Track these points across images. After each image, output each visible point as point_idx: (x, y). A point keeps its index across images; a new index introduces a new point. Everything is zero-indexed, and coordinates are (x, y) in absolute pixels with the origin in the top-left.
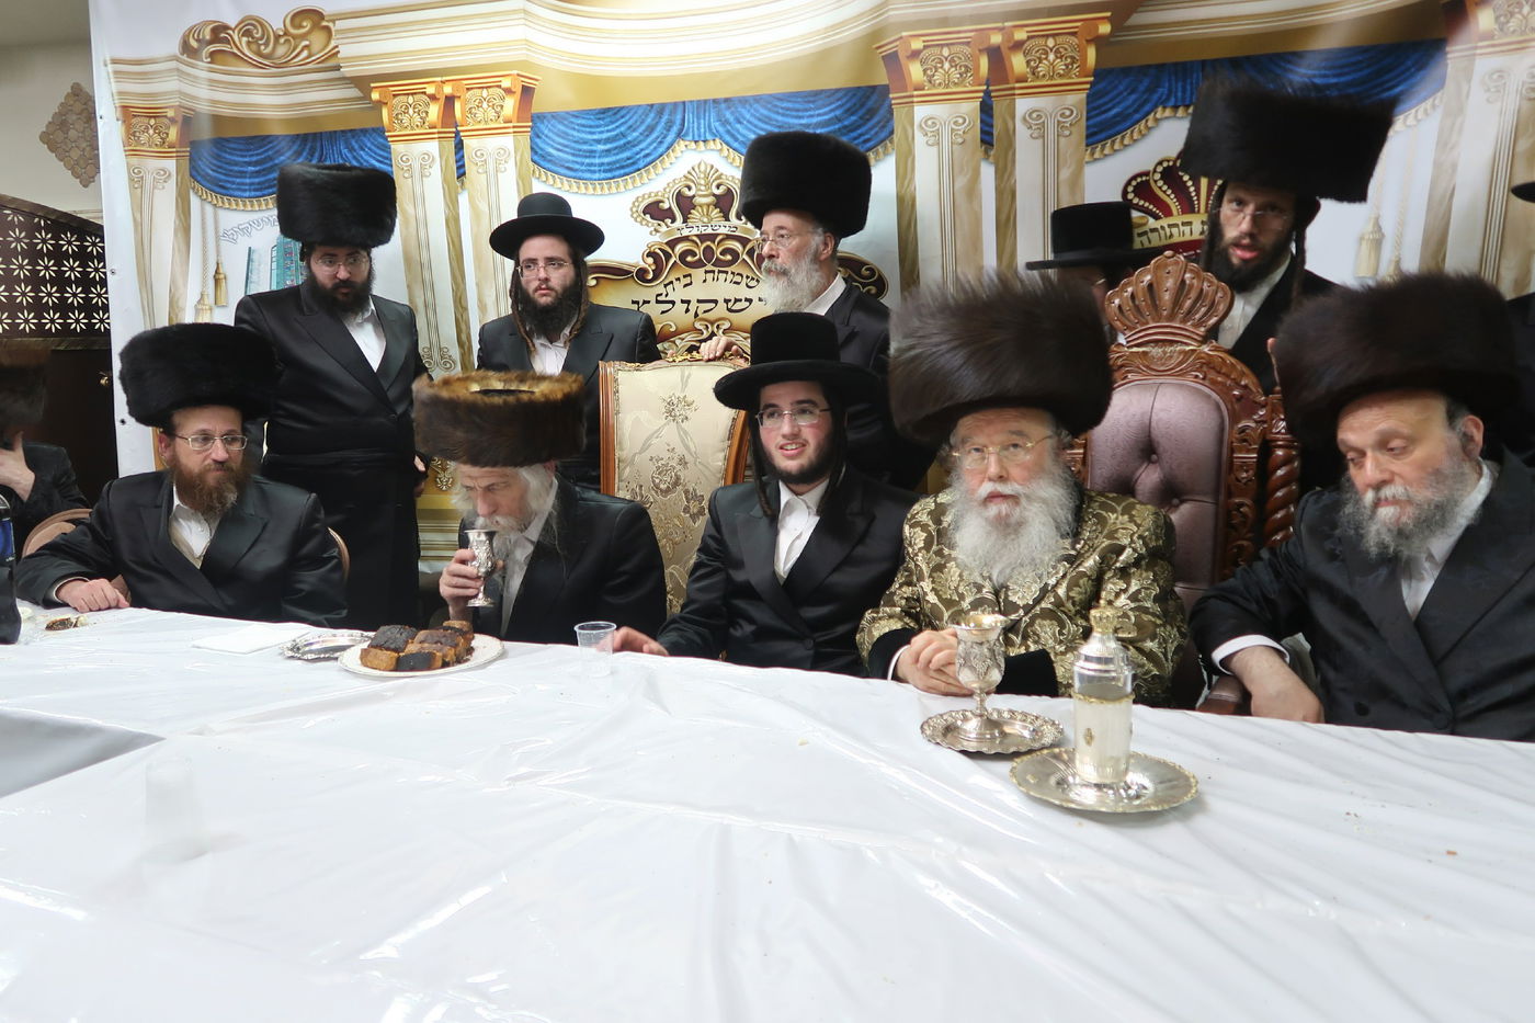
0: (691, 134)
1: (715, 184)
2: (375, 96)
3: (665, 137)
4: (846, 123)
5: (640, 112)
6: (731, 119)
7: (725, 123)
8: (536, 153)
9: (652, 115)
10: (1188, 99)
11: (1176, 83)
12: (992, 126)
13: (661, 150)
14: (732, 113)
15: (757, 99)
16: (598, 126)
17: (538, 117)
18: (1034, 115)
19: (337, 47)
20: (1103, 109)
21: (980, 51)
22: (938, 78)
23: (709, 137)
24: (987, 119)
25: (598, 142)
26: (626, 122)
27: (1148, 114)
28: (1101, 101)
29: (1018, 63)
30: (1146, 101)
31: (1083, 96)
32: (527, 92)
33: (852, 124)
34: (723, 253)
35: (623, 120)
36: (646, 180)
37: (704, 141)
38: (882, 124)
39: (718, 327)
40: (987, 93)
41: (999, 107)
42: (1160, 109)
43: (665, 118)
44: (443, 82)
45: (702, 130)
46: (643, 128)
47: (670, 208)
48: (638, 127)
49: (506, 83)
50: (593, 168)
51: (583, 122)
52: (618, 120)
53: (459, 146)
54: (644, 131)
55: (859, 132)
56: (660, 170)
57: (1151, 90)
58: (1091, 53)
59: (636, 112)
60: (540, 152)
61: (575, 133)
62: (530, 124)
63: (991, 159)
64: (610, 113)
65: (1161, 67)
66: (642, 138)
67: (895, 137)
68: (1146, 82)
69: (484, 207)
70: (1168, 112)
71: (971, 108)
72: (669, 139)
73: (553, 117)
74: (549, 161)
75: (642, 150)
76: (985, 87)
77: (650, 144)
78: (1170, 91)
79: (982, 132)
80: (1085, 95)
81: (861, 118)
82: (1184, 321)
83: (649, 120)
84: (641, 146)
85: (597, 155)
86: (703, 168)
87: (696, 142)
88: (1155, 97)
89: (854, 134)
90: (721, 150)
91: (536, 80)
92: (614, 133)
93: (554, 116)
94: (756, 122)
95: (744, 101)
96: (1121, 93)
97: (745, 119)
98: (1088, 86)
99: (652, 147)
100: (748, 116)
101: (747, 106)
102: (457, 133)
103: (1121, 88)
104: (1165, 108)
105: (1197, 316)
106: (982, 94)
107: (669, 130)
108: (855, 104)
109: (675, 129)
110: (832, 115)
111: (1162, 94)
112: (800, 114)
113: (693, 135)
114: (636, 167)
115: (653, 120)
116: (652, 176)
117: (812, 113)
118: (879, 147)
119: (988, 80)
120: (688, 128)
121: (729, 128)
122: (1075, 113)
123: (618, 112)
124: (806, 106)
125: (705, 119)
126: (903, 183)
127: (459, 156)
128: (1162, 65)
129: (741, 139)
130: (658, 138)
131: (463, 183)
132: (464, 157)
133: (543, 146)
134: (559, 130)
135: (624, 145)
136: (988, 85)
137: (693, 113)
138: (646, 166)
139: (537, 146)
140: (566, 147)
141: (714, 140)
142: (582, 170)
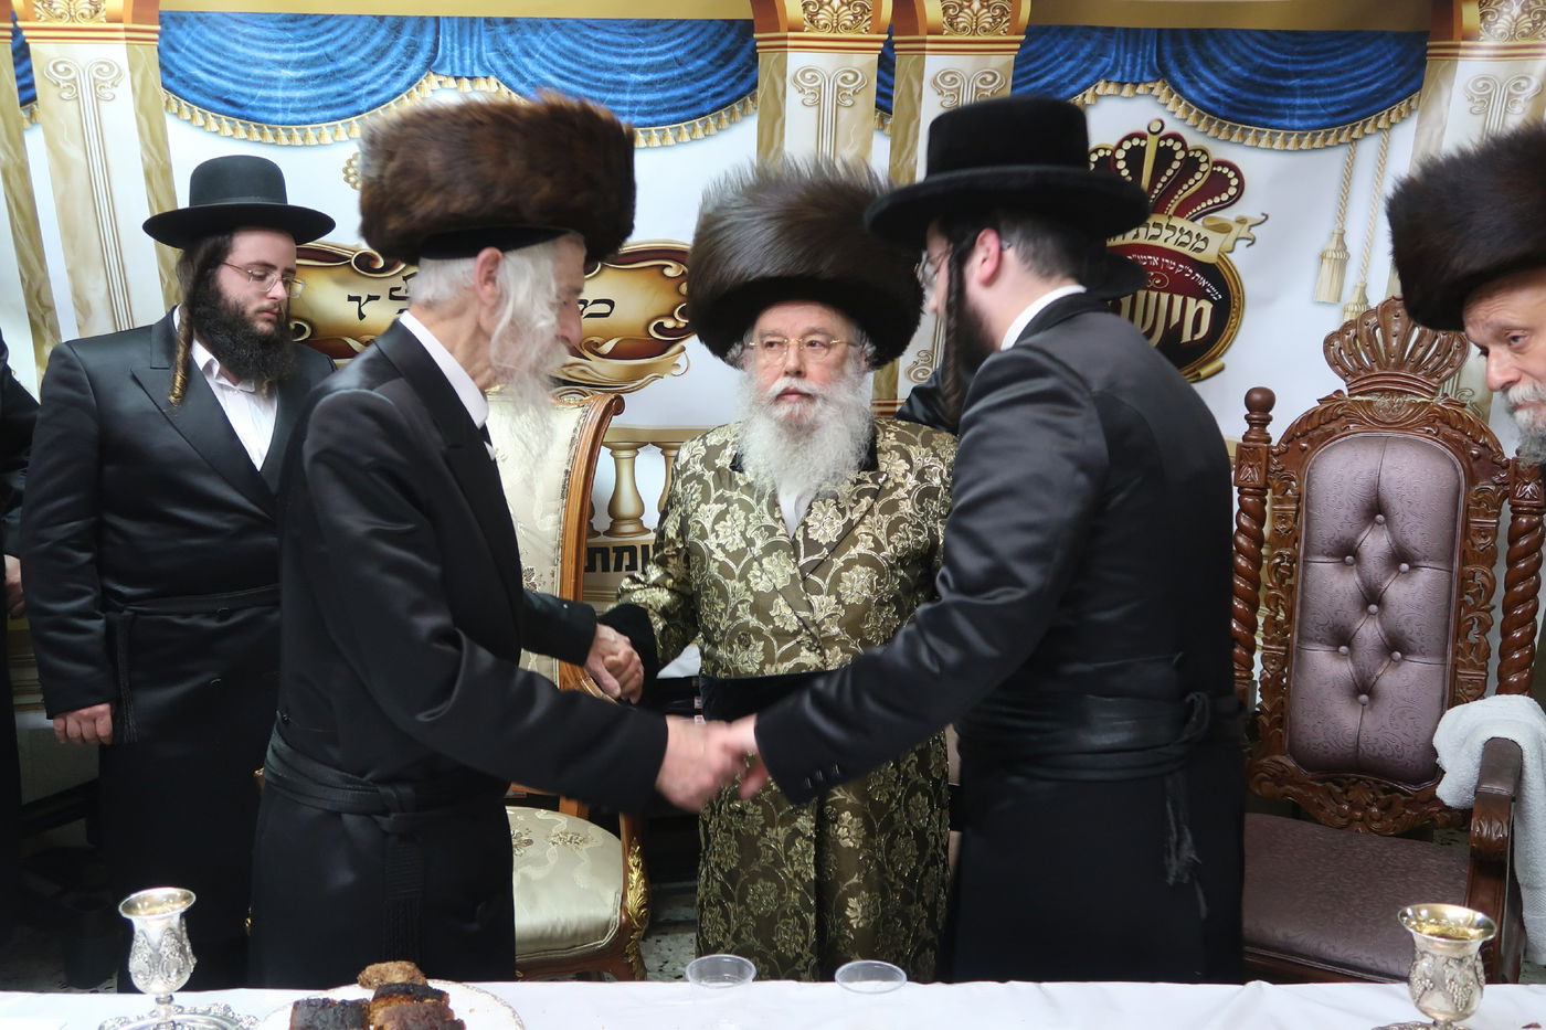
0: (449, 67)
3: (403, 68)
4: (690, 68)
5: (361, 25)
6: (515, 49)
7: (505, 54)
8: (171, 75)
10: (1137, 76)
11: (1125, 53)
12: (891, 88)
13: (397, 86)
14: (517, 41)
15: (557, 24)
16: (283, 41)
17: (173, 18)
18: (948, 78)
20: (1033, 76)
22: (823, 17)
23: (477, 71)
24: (886, 78)
25: (283, 64)
26: (336, 39)
27: (1087, 87)
28: (1032, 66)
29: (932, 8)
30: (1086, 71)
31: (1011, 58)
33: (699, 70)
35: (330, 36)
37: (471, 78)
38: (740, 73)
40: (889, 44)
41: (902, 63)
42: (1102, 83)
43: (404, 39)
45: (468, 62)
46: (362, 53)
48: (359, 47)
50: (271, 105)
51: (255, 31)
52: (319, 35)
53: (21, 53)
54: (369, 55)
55: (708, 81)
57: (1093, 58)
58: (1026, 4)
59: (353, 26)
60: (178, 74)
61: (242, 50)
62: (158, 28)
63: (887, 130)
64: (305, 23)
65: (1109, 31)
66: (364, 65)
67: (759, 92)
68: (1088, 48)
69: (74, 152)
70: (1111, 89)
71: (865, 62)
72: (412, 70)
73: (199, 19)
74: (195, 89)
75: (364, 84)
76: (886, 37)
77: (380, 76)
78: (1117, 61)
79: (879, 94)
80: (1013, 57)
81: (711, 63)
83: (376, 40)
84: (363, 78)
87: (456, 78)
88: (1098, 67)
89: (702, 84)
93: (201, 18)
95: (535, 25)
96: (1056, 57)
97: (537, 51)
98: (1018, 46)
99: (381, 81)
100: (542, 48)
101: (541, 33)
102: (17, 32)
103: (1057, 51)
104: (1108, 82)
106: (881, 45)
107: (411, 58)
108: (704, 43)
109: (422, 57)
110: (669, 56)
111: (1108, 65)
112: (623, 51)
113: (452, 68)
114: (353, 108)
115: (384, 39)
117: (641, 50)
118: (735, 105)
119: (891, 26)
120: (444, 57)
121: (511, 62)
122: (999, 79)
123: (320, 22)
124: (633, 40)
125: (471, 46)
126: (767, 153)
127: (22, 69)
128: (1112, 29)
129: (530, 79)
130: (392, 66)
131: (32, 114)
132: (30, 70)
133: (182, 64)
134: (210, 41)
135: (333, 73)
136: (890, 33)
137: (452, 35)
138: (369, 109)
139: (172, 62)
140: (223, 67)
141: (486, 78)
142: (253, 108)
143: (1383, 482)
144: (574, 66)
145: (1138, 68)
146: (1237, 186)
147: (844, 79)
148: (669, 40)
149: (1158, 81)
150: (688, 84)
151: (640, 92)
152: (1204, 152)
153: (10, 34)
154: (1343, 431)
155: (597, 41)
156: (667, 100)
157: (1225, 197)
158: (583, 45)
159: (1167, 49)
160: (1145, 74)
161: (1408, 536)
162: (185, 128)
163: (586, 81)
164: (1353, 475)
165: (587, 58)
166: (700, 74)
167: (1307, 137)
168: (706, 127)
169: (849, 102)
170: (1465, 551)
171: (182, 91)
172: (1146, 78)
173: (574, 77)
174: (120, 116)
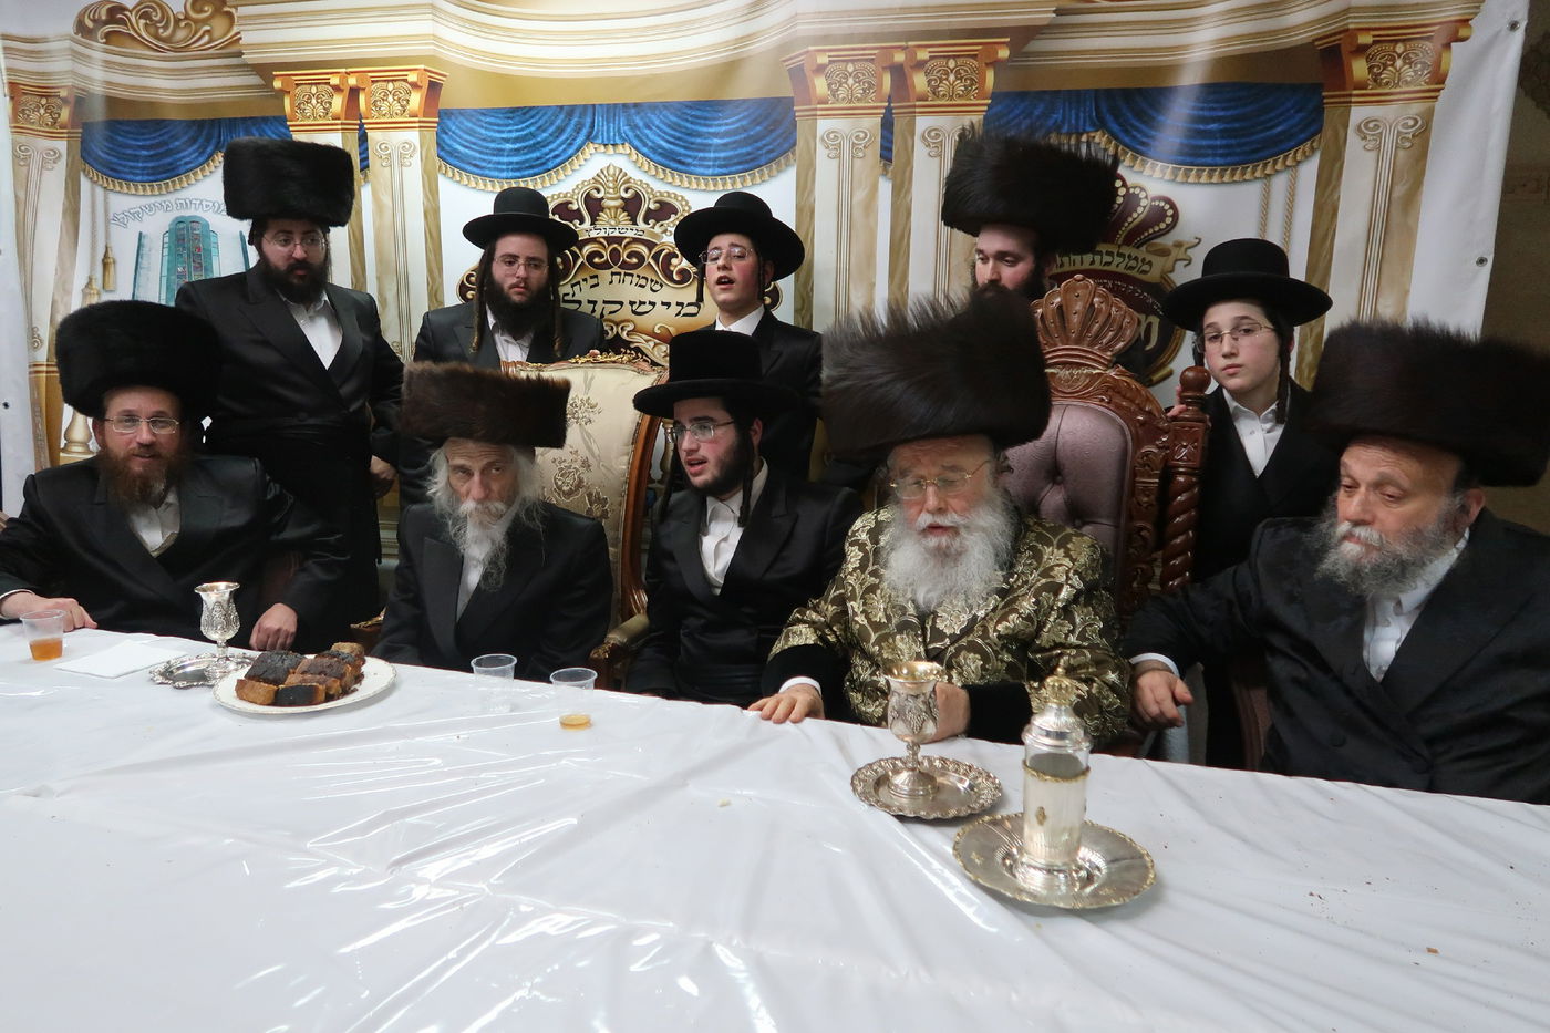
0: (600, 138)
1: (623, 188)
2: (277, 84)
3: (574, 139)
4: (752, 133)
5: (549, 114)
6: (641, 124)
7: (634, 127)
8: (443, 149)
9: (562, 116)
10: (1081, 127)
11: (1071, 110)
12: (892, 142)
13: (570, 151)
14: (642, 119)
15: (666, 106)
16: (507, 125)
17: (446, 114)
18: (933, 134)
19: (239, 33)
21: (884, 68)
22: (842, 93)
23: (618, 141)
24: (888, 135)
25: (507, 140)
26: (536, 122)
29: (920, 81)
30: (1040, 126)
32: (434, 87)
33: (757, 134)
34: (629, 256)
35: (532, 120)
36: (555, 181)
37: (613, 145)
38: (785, 135)
39: (622, 328)
40: (889, 110)
41: (899, 124)
43: (575, 120)
44: (348, 73)
45: (612, 134)
46: (551, 130)
47: (579, 210)
48: (548, 128)
49: (412, 77)
50: (500, 167)
51: (490, 119)
52: (527, 120)
53: (363, 138)
54: (555, 132)
55: (764, 142)
56: (569, 172)
57: (1043, 116)
58: (990, 76)
59: (545, 114)
60: (447, 148)
61: (483, 131)
62: (437, 119)
63: (890, 174)
64: (519, 113)
65: (1056, 93)
66: (551, 139)
67: (798, 149)
68: (1041, 107)
69: (387, 200)
71: (872, 124)
72: (579, 141)
73: (461, 114)
74: (456, 158)
75: (551, 151)
76: (886, 104)
77: (560, 145)
78: (1061, 118)
79: (883, 147)
80: (982, 116)
81: (766, 128)
82: (1091, 345)
83: (558, 122)
84: (551, 147)
85: (506, 153)
86: (611, 171)
87: (605, 145)
88: (1046, 122)
89: (759, 144)
90: (630, 154)
91: (445, 76)
92: (525, 132)
93: (462, 112)
95: (654, 107)
96: (1015, 117)
97: (654, 124)
98: (986, 108)
99: (561, 149)
100: (657, 122)
101: (657, 112)
102: (361, 125)
103: (1017, 112)
104: (1058, 133)
105: (1104, 341)
106: (883, 111)
107: (578, 133)
108: (759, 116)
109: (585, 132)
112: (709, 122)
113: (603, 139)
114: (545, 167)
115: (563, 121)
116: (562, 177)
117: (722, 122)
118: (781, 159)
119: (890, 97)
120: (597, 133)
121: (639, 133)
123: (527, 112)
124: (716, 115)
125: (614, 124)
126: (803, 194)
127: (363, 148)
128: (1058, 92)
129: (650, 144)
130: (567, 139)
131: (366, 176)
132: (367, 149)
133: (449, 141)
134: (466, 126)
135: (534, 144)
136: (889, 101)
137: (602, 117)
138: (555, 167)
139: (444, 141)
140: (474, 144)
141: (623, 144)
142: (489, 169)
144: (678, 135)
145: (1082, 120)
146: (1172, 216)
147: (857, 137)
148: (738, 114)
149: (1097, 131)
150: (750, 144)
151: (719, 151)
152: (1142, 189)
155: (691, 116)
156: (737, 156)
157: (1163, 226)
158: (683, 119)
159: (1104, 105)
160: (1088, 123)
162: (449, 182)
163: (685, 144)
165: (686, 128)
166: (758, 137)
167: (1228, 172)
168: (762, 175)
169: (861, 154)
170: (1130, 509)
171: (448, 159)
172: (1088, 129)
173: (678, 142)
174: (413, 175)
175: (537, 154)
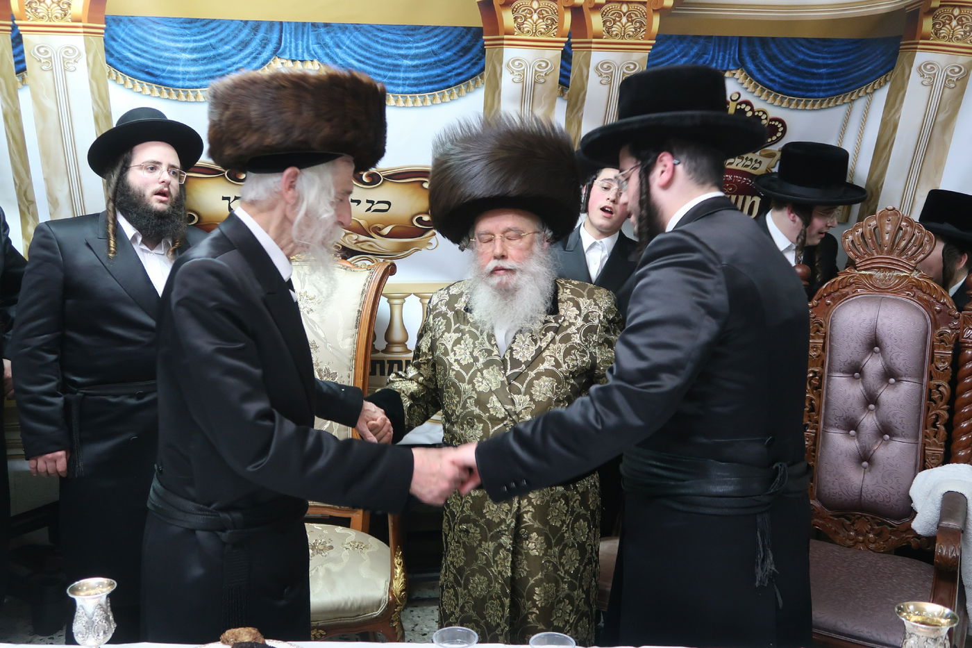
0: (288, 53)
3: (259, 54)
4: (442, 57)
5: (233, 26)
6: (331, 43)
7: (324, 46)
8: (112, 56)
10: (726, 66)
11: (719, 52)
12: (570, 71)
13: (255, 65)
14: (332, 38)
15: (358, 28)
16: (183, 35)
17: (114, 20)
18: (605, 66)
21: (565, 7)
22: (527, 26)
23: (306, 57)
24: (567, 66)
25: (183, 50)
26: (217, 35)
28: (660, 58)
29: (596, 21)
31: (646, 54)
33: (447, 59)
35: (213, 33)
37: (302, 61)
38: (474, 61)
40: (568, 44)
41: (577, 56)
43: (260, 35)
45: (300, 51)
46: (234, 43)
48: (231, 41)
50: (175, 76)
51: (166, 29)
52: (206, 32)
53: (17, 41)
54: (238, 45)
55: (453, 66)
57: (699, 56)
58: (656, 20)
59: (228, 27)
60: (116, 55)
61: (155, 39)
62: (104, 26)
63: (566, 97)
64: (197, 24)
65: (709, 38)
66: (234, 52)
67: (486, 74)
68: (696, 49)
69: (50, 104)
71: (554, 55)
72: (265, 55)
73: (131, 21)
74: (127, 65)
75: (234, 63)
76: (567, 39)
77: (244, 59)
78: (713, 58)
79: (561, 75)
80: (647, 54)
81: (455, 54)
83: (242, 36)
84: (233, 60)
85: (181, 63)
87: (293, 61)
89: (449, 68)
92: (204, 43)
93: (131, 20)
94: (356, 48)
95: (344, 28)
96: (675, 56)
97: (344, 44)
98: (651, 47)
99: (245, 62)
100: (348, 42)
101: (347, 33)
102: (14, 27)
103: (676, 51)
106: (564, 45)
107: (264, 47)
108: (451, 42)
110: (429, 49)
111: (707, 59)
112: (399, 45)
113: (290, 55)
115: (247, 35)
117: (411, 45)
118: (470, 81)
119: (570, 33)
120: (285, 47)
121: (328, 51)
122: (637, 67)
123: (207, 24)
124: (406, 38)
125: (302, 41)
127: (17, 50)
128: (711, 37)
129: (340, 62)
130: (252, 53)
131: (23, 79)
132: (22, 51)
133: (119, 49)
134: (137, 35)
135: (214, 56)
136: (569, 37)
137: (290, 34)
139: (112, 47)
140: (145, 52)
141: (312, 61)
142: (163, 77)
143: (879, 327)
144: (368, 55)
145: (726, 61)
146: (782, 132)
147: (540, 66)
148: (429, 39)
149: (738, 69)
150: (440, 67)
151: (410, 71)
152: (764, 113)
153: (10, 28)
154: (853, 293)
155: (382, 39)
156: (426, 77)
157: (773, 138)
158: (374, 41)
159: (745, 49)
160: (731, 63)
161: (894, 361)
162: (121, 89)
163: (375, 64)
164: (860, 322)
165: (376, 49)
166: (448, 61)
168: (451, 94)
169: (542, 81)
170: (931, 372)
171: (119, 66)
172: (731, 67)
173: (368, 61)
174: (79, 81)
175: (218, 65)
